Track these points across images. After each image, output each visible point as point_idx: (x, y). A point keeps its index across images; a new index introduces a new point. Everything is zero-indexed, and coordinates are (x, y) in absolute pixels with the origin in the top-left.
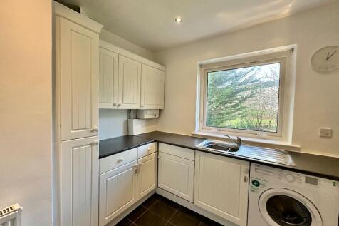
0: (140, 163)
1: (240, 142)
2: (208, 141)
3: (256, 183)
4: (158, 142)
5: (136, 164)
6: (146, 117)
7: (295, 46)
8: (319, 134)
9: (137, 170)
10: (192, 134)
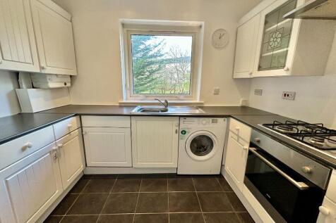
0: (60, 145)
1: (167, 104)
2: (139, 107)
3: (184, 132)
4: (80, 115)
5: (54, 148)
6: (52, 85)
7: (203, 23)
8: (213, 92)
9: (56, 155)
10: (120, 103)
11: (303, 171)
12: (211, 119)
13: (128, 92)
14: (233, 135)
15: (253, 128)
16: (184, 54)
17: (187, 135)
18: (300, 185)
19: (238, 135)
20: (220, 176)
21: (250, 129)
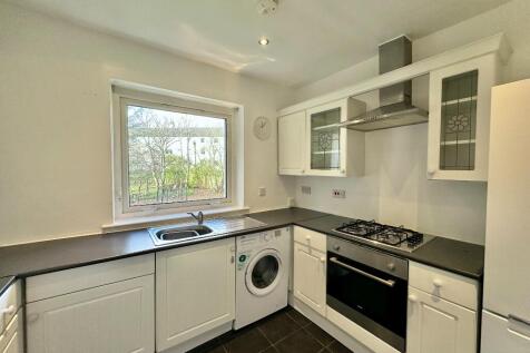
1: (201, 218)
3: (242, 258)
4: (22, 279)
8: (259, 193)
10: (104, 229)
11: (388, 268)
12: (273, 232)
13: (120, 203)
14: (300, 247)
15: (327, 234)
16: (162, 122)
17: (247, 261)
18: (390, 283)
19: (308, 246)
20: (289, 308)
21: (324, 236)
